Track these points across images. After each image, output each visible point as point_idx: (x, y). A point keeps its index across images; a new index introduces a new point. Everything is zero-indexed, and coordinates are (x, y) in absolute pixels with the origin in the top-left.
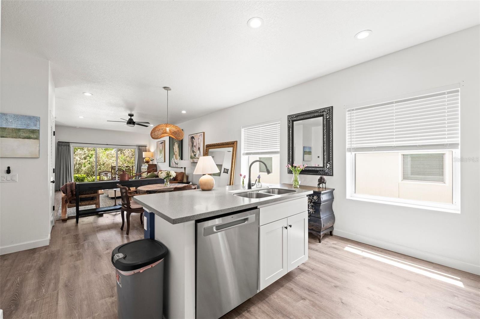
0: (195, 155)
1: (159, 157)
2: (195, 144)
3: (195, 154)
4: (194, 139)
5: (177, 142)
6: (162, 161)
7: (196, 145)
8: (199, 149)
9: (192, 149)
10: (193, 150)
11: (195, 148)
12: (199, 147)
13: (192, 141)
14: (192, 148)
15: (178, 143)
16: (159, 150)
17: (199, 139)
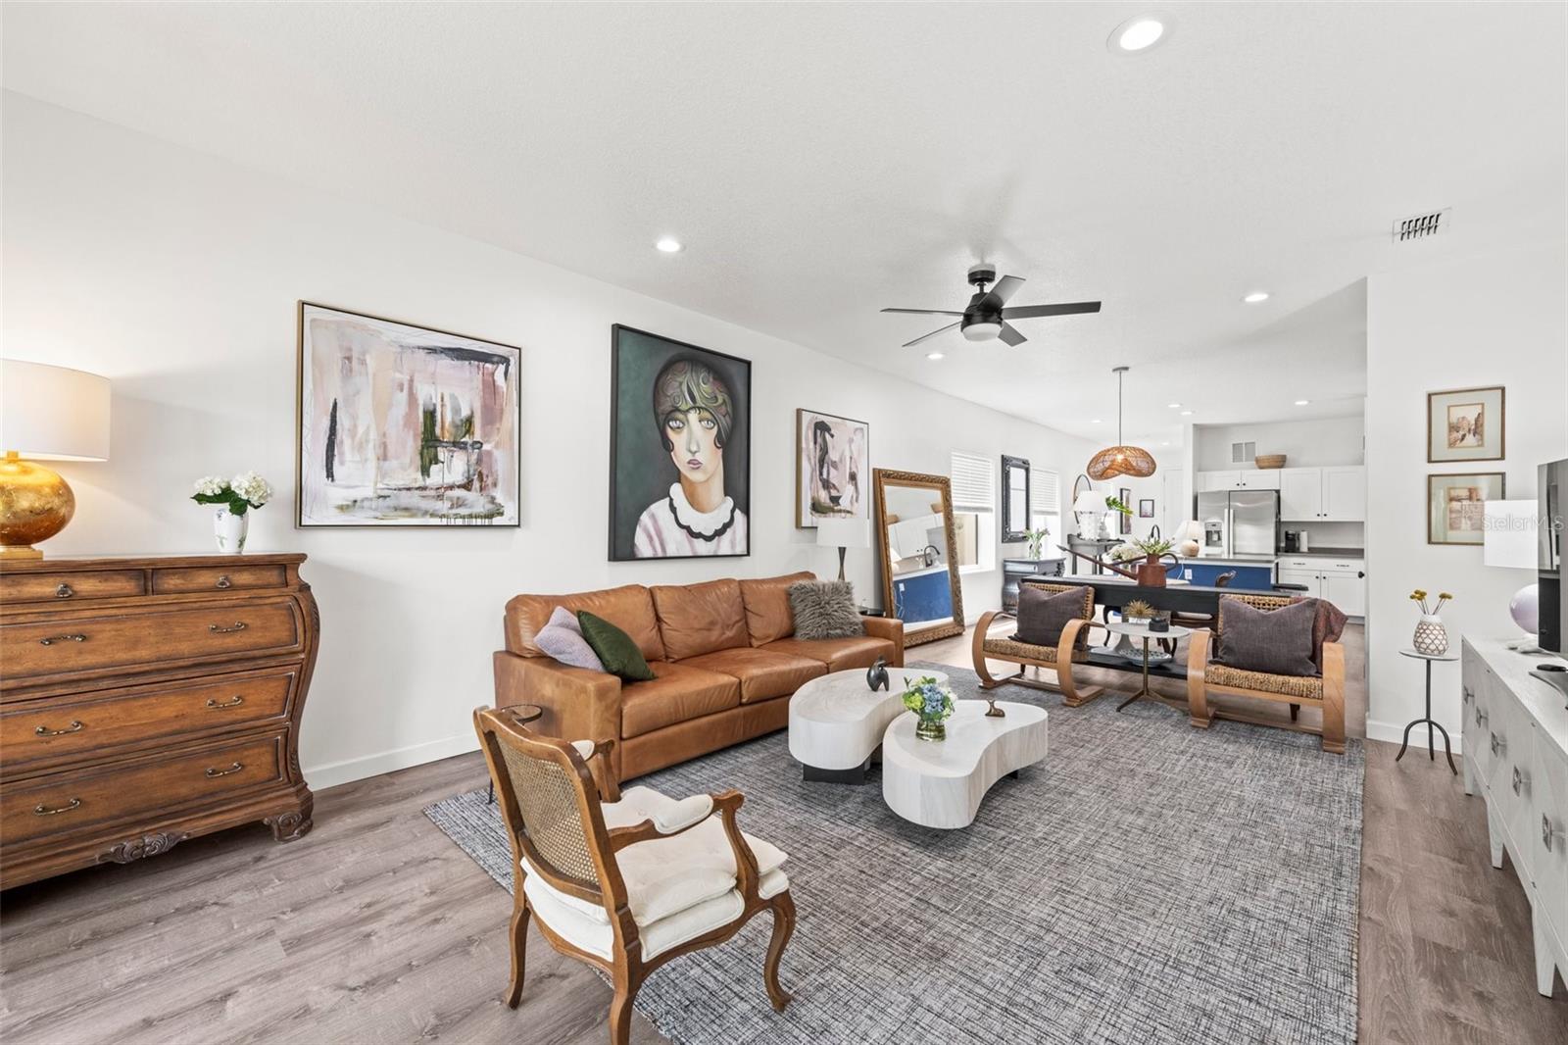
0: (835, 500)
2: (833, 455)
3: (834, 493)
4: (827, 436)
5: (706, 414)
7: (840, 461)
8: (853, 477)
9: (821, 474)
10: (825, 476)
11: (832, 470)
12: (854, 470)
13: (819, 440)
14: (821, 467)
15: (715, 421)
17: (851, 441)
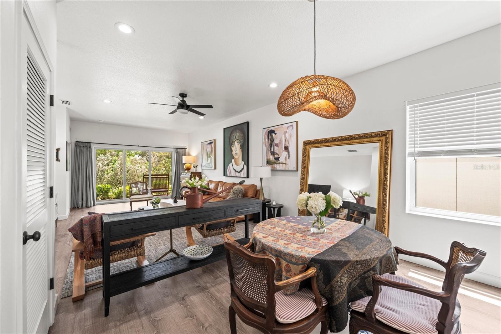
1: (206, 162)
6: (212, 167)
7: (280, 143)
16: (206, 154)
